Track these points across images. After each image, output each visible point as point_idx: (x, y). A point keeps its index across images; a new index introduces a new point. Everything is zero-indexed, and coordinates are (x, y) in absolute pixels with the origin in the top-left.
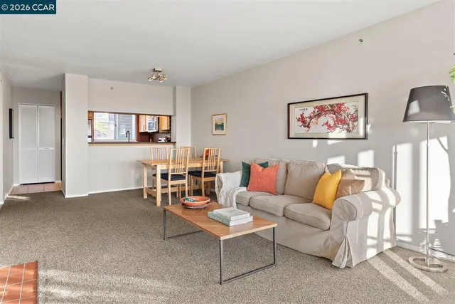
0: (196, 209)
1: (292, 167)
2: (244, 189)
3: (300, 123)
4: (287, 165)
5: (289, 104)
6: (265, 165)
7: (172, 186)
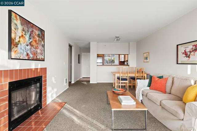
0: (117, 94)
1: (175, 80)
2: (148, 88)
3: (184, 55)
4: (173, 78)
5: (177, 45)
6: (161, 77)
7: (121, 83)
